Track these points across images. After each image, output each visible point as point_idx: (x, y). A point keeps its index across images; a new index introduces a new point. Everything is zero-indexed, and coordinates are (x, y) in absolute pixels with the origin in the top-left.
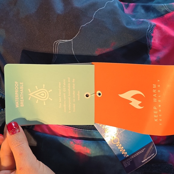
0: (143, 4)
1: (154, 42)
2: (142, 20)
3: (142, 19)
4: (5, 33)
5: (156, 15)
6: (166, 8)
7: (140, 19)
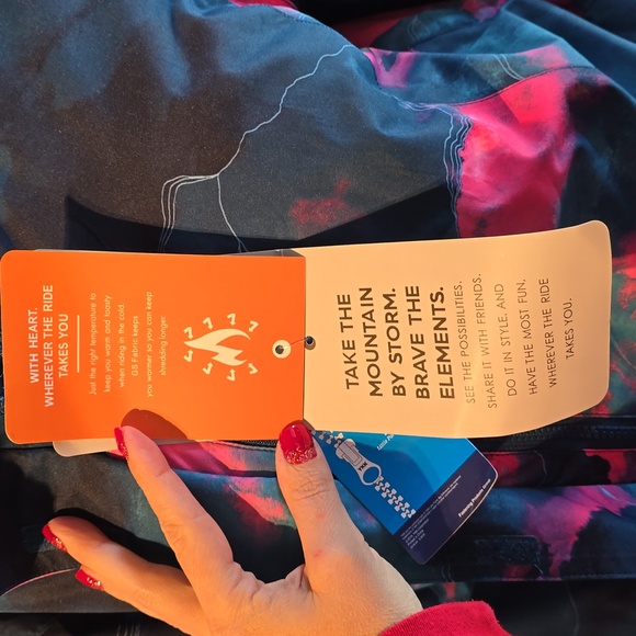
0: (439, 54)
1: (469, 175)
2: (433, 106)
3: (435, 102)
4: (10, 159)
5: (475, 89)
6: (506, 66)
7: (428, 102)
